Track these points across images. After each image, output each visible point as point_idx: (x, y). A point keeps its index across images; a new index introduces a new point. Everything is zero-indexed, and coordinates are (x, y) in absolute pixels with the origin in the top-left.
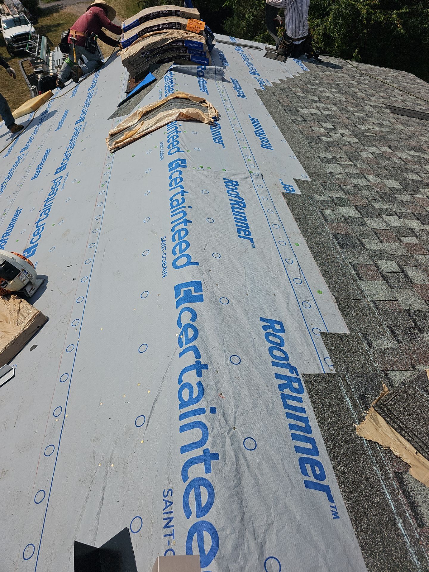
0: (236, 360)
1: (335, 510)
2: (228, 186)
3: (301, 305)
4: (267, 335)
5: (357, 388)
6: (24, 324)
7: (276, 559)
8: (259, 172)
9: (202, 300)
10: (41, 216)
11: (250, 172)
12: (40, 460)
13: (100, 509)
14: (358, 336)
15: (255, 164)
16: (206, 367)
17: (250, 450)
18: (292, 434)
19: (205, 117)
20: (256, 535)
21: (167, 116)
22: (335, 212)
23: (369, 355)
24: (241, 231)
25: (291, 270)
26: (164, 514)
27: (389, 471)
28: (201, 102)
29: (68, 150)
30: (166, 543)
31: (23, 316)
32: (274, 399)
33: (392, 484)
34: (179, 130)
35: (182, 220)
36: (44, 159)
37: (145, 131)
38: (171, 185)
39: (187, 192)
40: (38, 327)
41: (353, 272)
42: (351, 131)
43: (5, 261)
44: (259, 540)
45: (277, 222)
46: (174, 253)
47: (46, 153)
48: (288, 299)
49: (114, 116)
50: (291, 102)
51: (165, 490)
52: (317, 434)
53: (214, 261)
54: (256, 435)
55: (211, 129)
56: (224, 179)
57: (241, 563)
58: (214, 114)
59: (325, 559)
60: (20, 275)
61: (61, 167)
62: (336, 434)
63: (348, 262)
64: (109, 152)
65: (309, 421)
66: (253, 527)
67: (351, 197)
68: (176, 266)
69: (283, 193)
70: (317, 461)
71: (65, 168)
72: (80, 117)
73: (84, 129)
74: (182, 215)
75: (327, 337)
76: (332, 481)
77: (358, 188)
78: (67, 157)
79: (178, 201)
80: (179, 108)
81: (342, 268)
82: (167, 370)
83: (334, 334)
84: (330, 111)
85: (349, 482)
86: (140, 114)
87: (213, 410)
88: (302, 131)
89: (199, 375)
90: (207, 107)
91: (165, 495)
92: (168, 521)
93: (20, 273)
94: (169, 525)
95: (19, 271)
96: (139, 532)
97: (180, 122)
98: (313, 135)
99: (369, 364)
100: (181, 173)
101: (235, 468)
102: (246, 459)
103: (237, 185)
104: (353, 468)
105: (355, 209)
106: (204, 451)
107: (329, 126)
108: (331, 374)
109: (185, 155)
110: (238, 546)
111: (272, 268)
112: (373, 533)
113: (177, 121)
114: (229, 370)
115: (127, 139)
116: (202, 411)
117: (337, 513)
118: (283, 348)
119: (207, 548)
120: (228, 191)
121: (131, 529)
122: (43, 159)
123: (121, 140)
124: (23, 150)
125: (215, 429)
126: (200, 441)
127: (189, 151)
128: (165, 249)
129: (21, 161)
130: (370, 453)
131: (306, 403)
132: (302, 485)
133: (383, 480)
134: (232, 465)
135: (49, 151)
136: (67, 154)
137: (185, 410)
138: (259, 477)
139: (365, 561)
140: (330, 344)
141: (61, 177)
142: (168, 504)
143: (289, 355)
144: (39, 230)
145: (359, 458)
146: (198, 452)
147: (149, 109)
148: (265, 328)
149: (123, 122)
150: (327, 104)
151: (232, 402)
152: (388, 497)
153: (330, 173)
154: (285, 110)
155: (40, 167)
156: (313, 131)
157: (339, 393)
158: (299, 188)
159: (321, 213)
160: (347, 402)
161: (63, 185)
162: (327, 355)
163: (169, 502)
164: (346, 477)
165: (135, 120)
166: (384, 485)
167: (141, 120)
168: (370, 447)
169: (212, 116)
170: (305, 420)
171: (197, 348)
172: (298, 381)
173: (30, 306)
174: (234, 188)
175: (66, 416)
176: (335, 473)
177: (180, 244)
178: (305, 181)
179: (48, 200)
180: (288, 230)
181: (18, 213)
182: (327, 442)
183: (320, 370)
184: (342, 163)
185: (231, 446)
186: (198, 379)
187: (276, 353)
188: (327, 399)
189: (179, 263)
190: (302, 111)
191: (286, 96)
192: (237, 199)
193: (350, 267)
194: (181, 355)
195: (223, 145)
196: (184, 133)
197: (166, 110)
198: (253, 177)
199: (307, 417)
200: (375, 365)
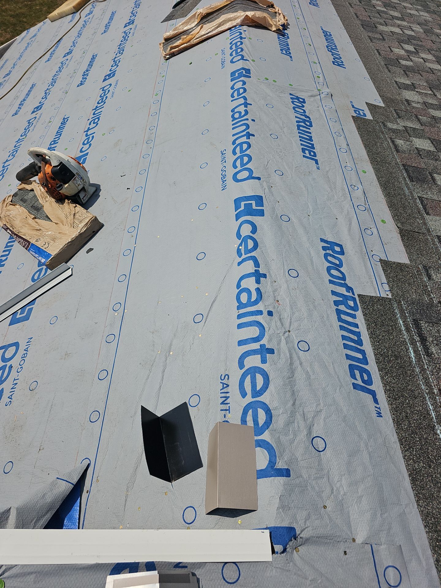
0: (294, 274)
1: (379, 410)
2: (294, 103)
3: (363, 231)
4: (326, 256)
5: (412, 313)
6: (80, 227)
7: (322, 439)
8: (328, 90)
9: (263, 215)
10: (90, 124)
11: (319, 90)
12: (101, 346)
13: (160, 387)
14: (418, 268)
15: (325, 82)
16: (265, 276)
17: (304, 351)
18: (344, 344)
19: (273, 23)
20: (305, 417)
21: (230, 20)
22: (408, 143)
23: (427, 286)
24: (306, 151)
25: (356, 196)
26: (221, 393)
27: (434, 387)
28: (269, 7)
29: (117, 56)
30: (222, 415)
31: (79, 219)
32: (329, 312)
33: (435, 398)
34: (243, 36)
35: (245, 133)
36: (91, 65)
37: (205, 36)
38: (232, 96)
39: (251, 105)
40: (94, 232)
41: (421, 206)
42: (434, 56)
43: (61, 163)
44: (308, 422)
45: (344, 145)
46: (235, 167)
47: (92, 59)
48: (350, 224)
49: (168, 18)
50: (369, 16)
51: (222, 375)
52: (367, 346)
53: (276, 178)
54: (309, 340)
55: (279, 38)
56: (290, 94)
57: (291, 437)
58: (283, 21)
59: (367, 445)
60: (75, 179)
61: (110, 74)
62: (387, 350)
63: (417, 195)
64: (163, 58)
65: (361, 335)
66: (303, 411)
67: (427, 129)
68: (236, 180)
69: (353, 117)
70: (366, 369)
71: (114, 75)
72: (130, 20)
73: (133, 33)
74: (244, 127)
75: (386, 265)
76: (379, 387)
77: (435, 120)
78: (116, 63)
79: (240, 113)
80: (245, 11)
81: (409, 201)
82: (225, 276)
83: (394, 263)
84: (413, 31)
85: (395, 391)
86: (199, 17)
87: (270, 313)
88: (379, 51)
89: (258, 282)
90: (276, 13)
91: (223, 378)
92: (225, 399)
93: (75, 177)
94: (226, 402)
95: (74, 175)
96: (197, 406)
97: (245, 28)
98: (392, 56)
99: (426, 294)
100: (244, 83)
101: (289, 364)
102: (299, 358)
103: (304, 102)
104: (399, 380)
105: (429, 142)
106: (261, 345)
107: (411, 48)
108: (387, 298)
109: (249, 64)
110: (289, 423)
111: (336, 192)
112: (412, 434)
113: (242, 25)
114: (287, 281)
115: (184, 44)
116: (260, 313)
117: (381, 413)
118: (341, 269)
119: (261, 422)
120: (294, 108)
121: (189, 404)
122: (89, 65)
123: (177, 45)
124: (66, 55)
125: (271, 329)
126: (257, 337)
127: (253, 61)
128: (225, 162)
129: (65, 67)
130: (417, 370)
131: (360, 319)
132: (350, 386)
133: (427, 394)
134: (286, 360)
135: (95, 56)
136: (116, 60)
137: (242, 311)
138: (311, 373)
139: (402, 454)
140: (389, 271)
141: (111, 85)
142: (225, 386)
143: (346, 277)
144: (88, 139)
145: (406, 372)
146: (256, 346)
147: (210, 11)
148: (324, 248)
149: (179, 25)
150: (411, 23)
151: (288, 309)
152: (431, 408)
153: (407, 101)
154: (362, 25)
155: (86, 73)
156: (392, 52)
157: (393, 315)
158: (371, 113)
159: (393, 142)
160: (400, 324)
161: (113, 93)
162: (384, 280)
163: (225, 384)
164: (392, 386)
165: (193, 23)
166: (427, 398)
167: (201, 22)
168: (418, 365)
169: (280, 23)
170: (358, 334)
171: (256, 258)
172: (354, 300)
173: (85, 211)
174: (301, 105)
175: (125, 311)
176: (382, 382)
177: (241, 158)
178: (378, 106)
179: (97, 109)
180: (355, 156)
181: (65, 121)
182: (377, 355)
183: (377, 293)
184: (421, 91)
185: (285, 345)
186: (257, 286)
187: (334, 272)
188: (381, 319)
189: (239, 177)
190: (381, 28)
191: (365, 8)
192: (304, 118)
193: (418, 201)
194: (239, 264)
195: (291, 57)
196: (249, 40)
197: (229, 12)
198: (322, 96)
199: (360, 332)
200: (432, 296)
